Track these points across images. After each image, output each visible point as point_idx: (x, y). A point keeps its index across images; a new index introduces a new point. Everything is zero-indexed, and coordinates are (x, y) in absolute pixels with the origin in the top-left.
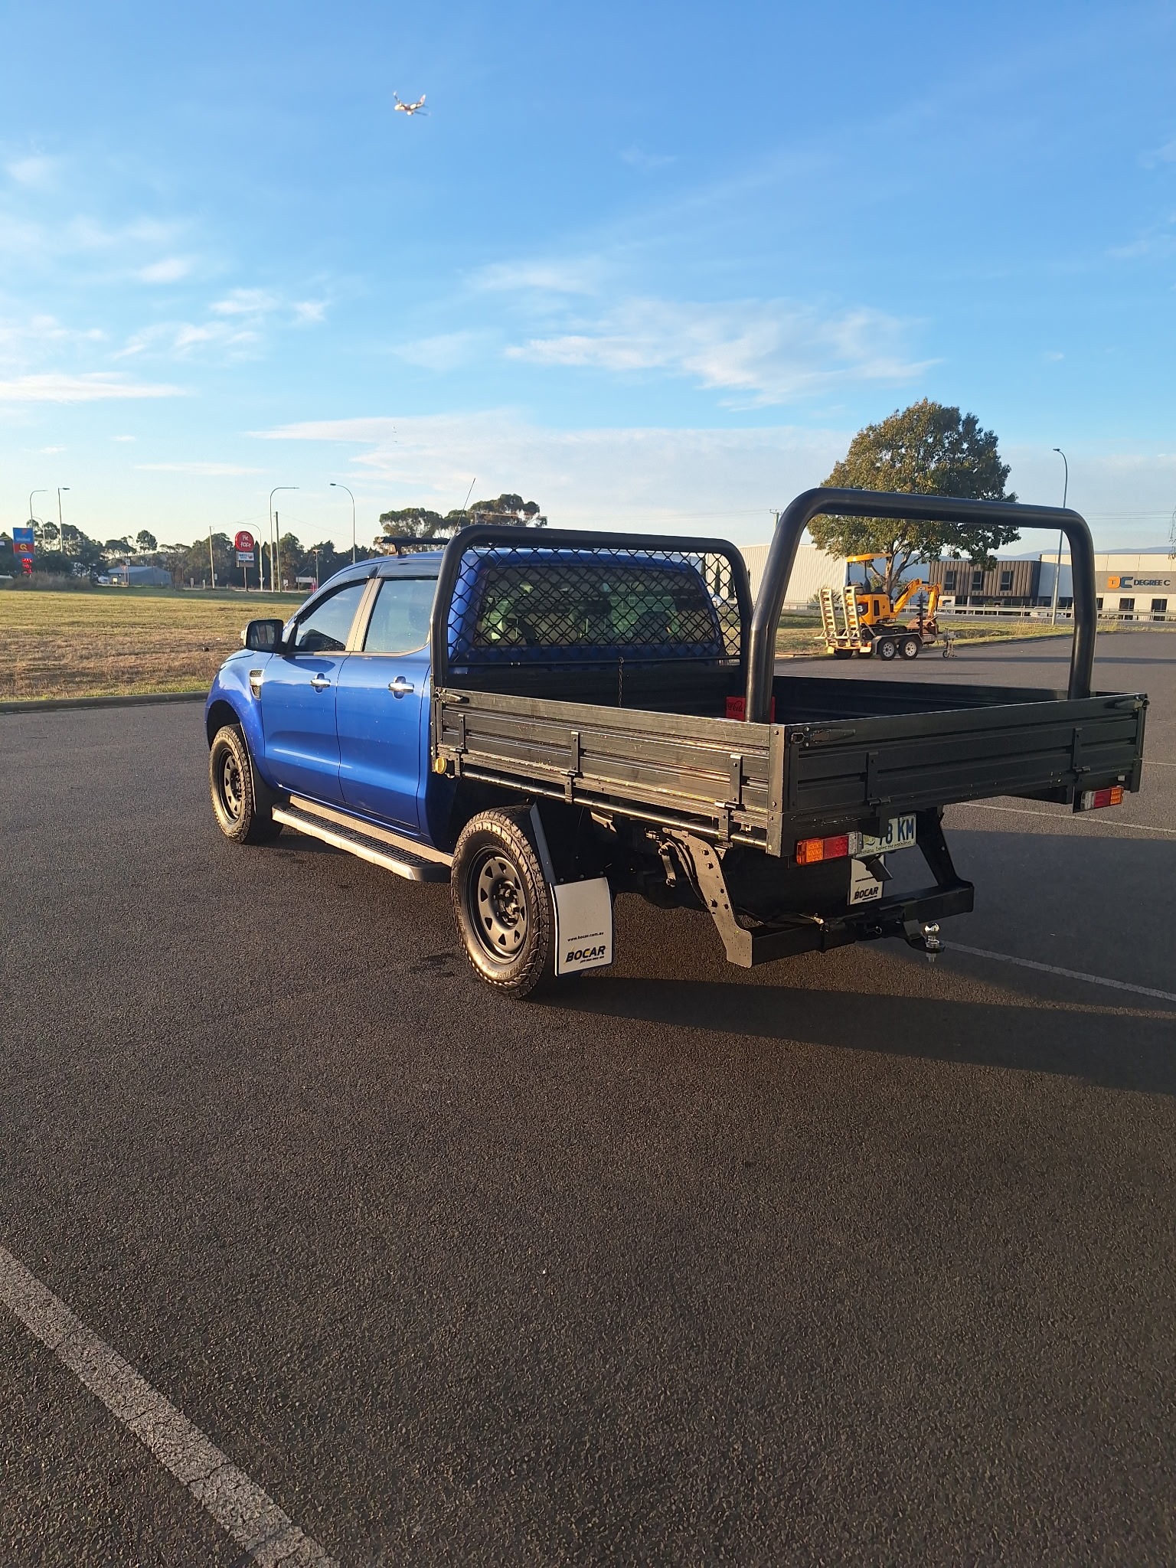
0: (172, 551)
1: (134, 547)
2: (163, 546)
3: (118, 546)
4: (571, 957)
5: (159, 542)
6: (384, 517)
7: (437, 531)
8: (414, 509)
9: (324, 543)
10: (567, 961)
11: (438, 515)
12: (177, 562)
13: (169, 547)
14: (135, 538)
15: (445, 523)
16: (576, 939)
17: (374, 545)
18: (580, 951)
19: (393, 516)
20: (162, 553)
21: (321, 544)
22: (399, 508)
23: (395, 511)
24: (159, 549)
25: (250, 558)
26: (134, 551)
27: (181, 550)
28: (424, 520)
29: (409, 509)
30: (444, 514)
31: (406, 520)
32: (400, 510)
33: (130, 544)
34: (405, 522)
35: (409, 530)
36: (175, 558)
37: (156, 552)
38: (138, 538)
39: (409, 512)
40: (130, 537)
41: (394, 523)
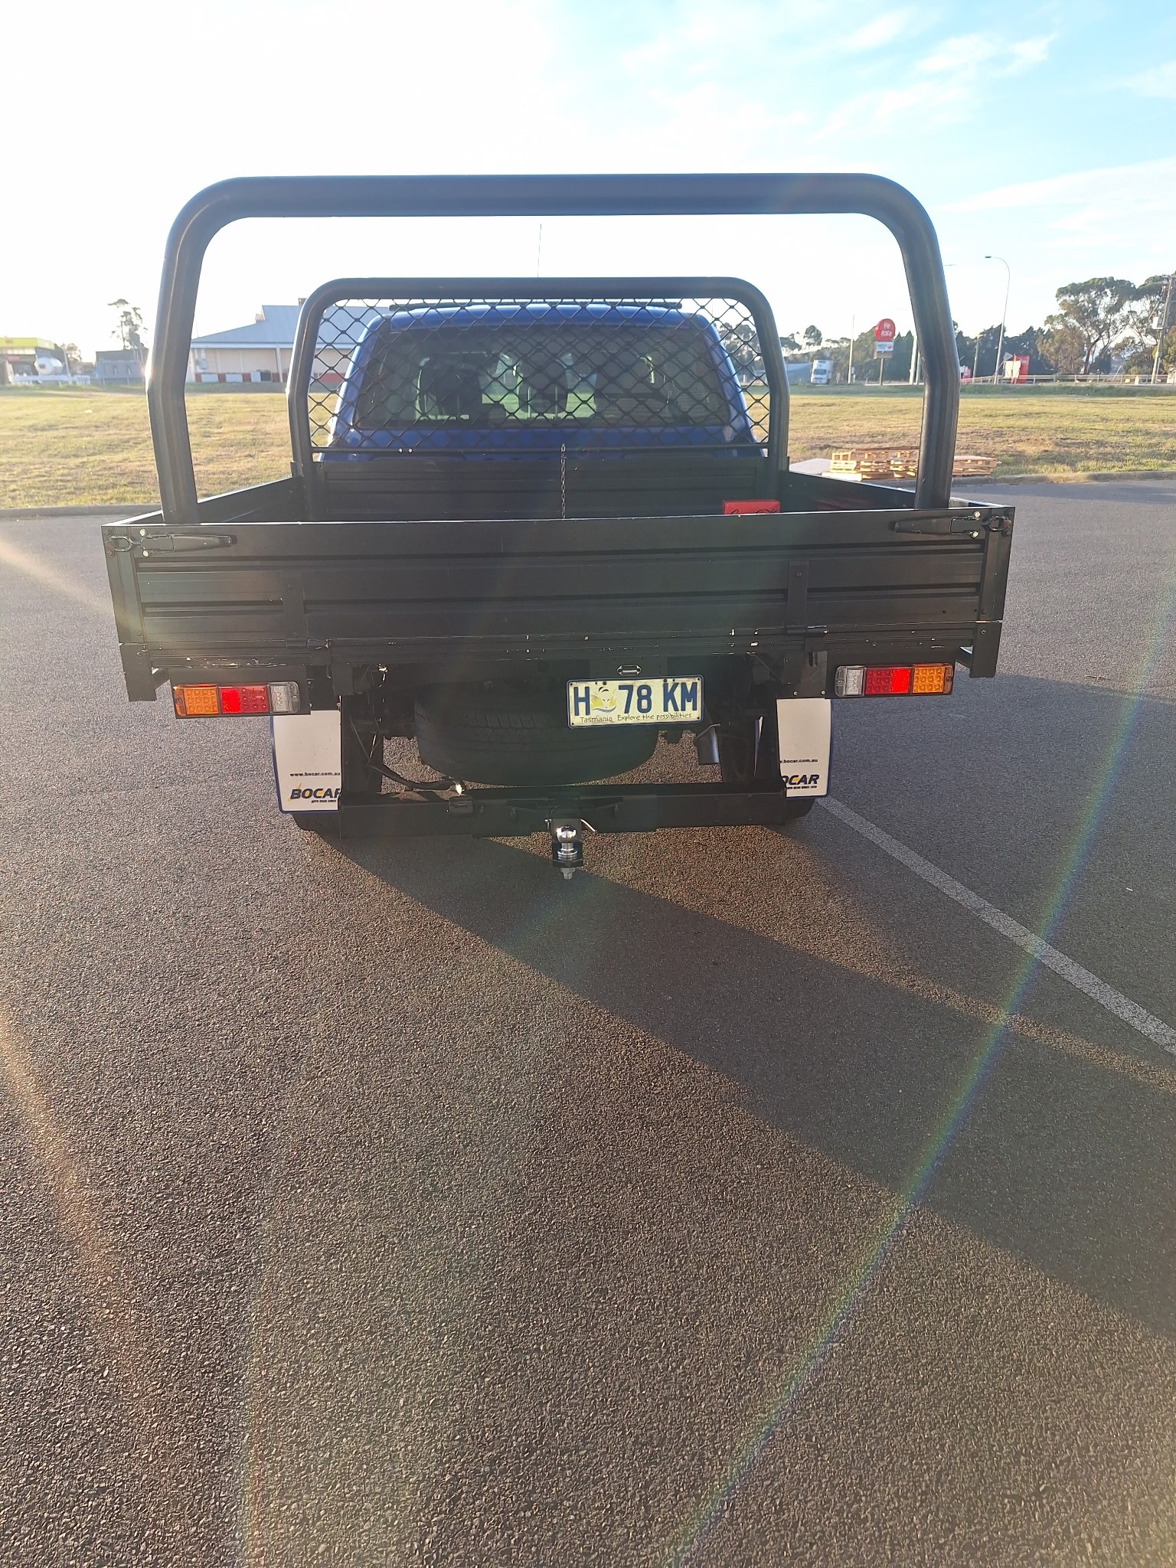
0: (836, 346)
1: (800, 344)
2: (828, 340)
3: (786, 343)
4: (296, 794)
5: (824, 337)
6: (1062, 292)
7: (1127, 303)
8: (1100, 279)
9: (994, 327)
10: (292, 798)
11: (1130, 284)
12: (840, 358)
13: (834, 342)
14: (803, 333)
15: (1137, 294)
16: (301, 775)
17: (1045, 324)
18: (310, 790)
19: (1075, 289)
20: (826, 348)
21: (992, 328)
22: (1081, 279)
23: (1077, 283)
24: (824, 344)
25: (890, 348)
26: (800, 348)
27: (845, 343)
28: (1111, 291)
29: (1094, 279)
30: (1138, 282)
31: (1089, 292)
32: (1082, 282)
33: (797, 342)
34: (1086, 296)
35: (1090, 305)
36: (838, 353)
37: (819, 348)
38: (806, 333)
39: (1093, 283)
40: (798, 333)
41: (1072, 298)
